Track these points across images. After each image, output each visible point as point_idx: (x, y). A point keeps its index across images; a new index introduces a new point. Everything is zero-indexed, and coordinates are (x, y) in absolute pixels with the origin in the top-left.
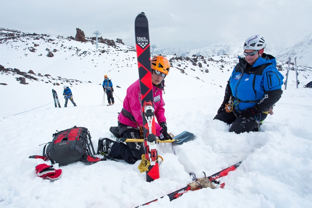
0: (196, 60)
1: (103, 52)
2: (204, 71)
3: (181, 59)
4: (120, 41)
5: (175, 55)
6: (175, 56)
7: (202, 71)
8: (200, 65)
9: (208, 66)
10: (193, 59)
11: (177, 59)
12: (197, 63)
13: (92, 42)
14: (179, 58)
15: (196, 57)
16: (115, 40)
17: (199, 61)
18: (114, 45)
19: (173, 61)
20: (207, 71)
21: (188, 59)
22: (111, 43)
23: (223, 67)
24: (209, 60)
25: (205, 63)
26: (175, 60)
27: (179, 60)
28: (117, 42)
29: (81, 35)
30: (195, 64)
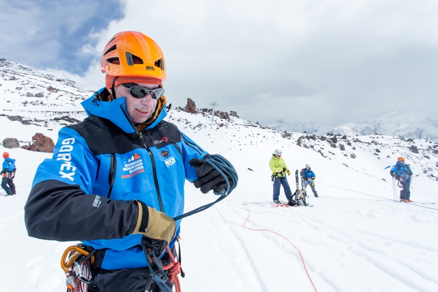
0: (335, 140)
1: (222, 125)
2: (349, 155)
3: (313, 138)
4: (234, 114)
5: (305, 132)
6: (305, 135)
7: (345, 155)
8: (342, 148)
9: (354, 148)
10: (331, 139)
11: (308, 138)
12: (337, 144)
13: (203, 114)
14: (311, 137)
15: (333, 137)
16: (229, 113)
17: (340, 142)
18: (228, 118)
19: (302, 140)
20: (353, 156)
21: (323, 139)
22: (224, 116)
23: (378, 151)
24: (355, 141)
25: (349, 144)
26: (306, 140)
27: (311, 140)
28: (231, 115)
29: (191, 106)
30: (335, 146)
